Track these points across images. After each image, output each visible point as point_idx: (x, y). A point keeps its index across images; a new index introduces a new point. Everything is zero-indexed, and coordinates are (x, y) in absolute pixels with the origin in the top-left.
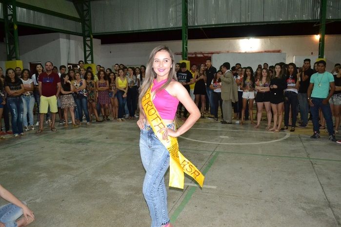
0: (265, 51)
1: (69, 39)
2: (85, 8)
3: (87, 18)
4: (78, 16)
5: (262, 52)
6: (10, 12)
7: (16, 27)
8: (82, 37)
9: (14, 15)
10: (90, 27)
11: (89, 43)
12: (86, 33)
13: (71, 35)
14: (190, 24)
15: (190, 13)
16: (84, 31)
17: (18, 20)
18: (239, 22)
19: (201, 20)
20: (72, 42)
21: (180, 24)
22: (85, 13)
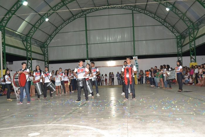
0: (117, 66)
2: (46, 50)
4: (43, 53)
5: (116, 66)
7: (32, 59)
10: (48, 58)
11: (47, 64)
12: (46, 60)
14: (89, 57)
15: (89, 53)
17: (32, 57)
18: (107, 56)
19: (93, 55)
21: (86, 57)
22: (45, 52)
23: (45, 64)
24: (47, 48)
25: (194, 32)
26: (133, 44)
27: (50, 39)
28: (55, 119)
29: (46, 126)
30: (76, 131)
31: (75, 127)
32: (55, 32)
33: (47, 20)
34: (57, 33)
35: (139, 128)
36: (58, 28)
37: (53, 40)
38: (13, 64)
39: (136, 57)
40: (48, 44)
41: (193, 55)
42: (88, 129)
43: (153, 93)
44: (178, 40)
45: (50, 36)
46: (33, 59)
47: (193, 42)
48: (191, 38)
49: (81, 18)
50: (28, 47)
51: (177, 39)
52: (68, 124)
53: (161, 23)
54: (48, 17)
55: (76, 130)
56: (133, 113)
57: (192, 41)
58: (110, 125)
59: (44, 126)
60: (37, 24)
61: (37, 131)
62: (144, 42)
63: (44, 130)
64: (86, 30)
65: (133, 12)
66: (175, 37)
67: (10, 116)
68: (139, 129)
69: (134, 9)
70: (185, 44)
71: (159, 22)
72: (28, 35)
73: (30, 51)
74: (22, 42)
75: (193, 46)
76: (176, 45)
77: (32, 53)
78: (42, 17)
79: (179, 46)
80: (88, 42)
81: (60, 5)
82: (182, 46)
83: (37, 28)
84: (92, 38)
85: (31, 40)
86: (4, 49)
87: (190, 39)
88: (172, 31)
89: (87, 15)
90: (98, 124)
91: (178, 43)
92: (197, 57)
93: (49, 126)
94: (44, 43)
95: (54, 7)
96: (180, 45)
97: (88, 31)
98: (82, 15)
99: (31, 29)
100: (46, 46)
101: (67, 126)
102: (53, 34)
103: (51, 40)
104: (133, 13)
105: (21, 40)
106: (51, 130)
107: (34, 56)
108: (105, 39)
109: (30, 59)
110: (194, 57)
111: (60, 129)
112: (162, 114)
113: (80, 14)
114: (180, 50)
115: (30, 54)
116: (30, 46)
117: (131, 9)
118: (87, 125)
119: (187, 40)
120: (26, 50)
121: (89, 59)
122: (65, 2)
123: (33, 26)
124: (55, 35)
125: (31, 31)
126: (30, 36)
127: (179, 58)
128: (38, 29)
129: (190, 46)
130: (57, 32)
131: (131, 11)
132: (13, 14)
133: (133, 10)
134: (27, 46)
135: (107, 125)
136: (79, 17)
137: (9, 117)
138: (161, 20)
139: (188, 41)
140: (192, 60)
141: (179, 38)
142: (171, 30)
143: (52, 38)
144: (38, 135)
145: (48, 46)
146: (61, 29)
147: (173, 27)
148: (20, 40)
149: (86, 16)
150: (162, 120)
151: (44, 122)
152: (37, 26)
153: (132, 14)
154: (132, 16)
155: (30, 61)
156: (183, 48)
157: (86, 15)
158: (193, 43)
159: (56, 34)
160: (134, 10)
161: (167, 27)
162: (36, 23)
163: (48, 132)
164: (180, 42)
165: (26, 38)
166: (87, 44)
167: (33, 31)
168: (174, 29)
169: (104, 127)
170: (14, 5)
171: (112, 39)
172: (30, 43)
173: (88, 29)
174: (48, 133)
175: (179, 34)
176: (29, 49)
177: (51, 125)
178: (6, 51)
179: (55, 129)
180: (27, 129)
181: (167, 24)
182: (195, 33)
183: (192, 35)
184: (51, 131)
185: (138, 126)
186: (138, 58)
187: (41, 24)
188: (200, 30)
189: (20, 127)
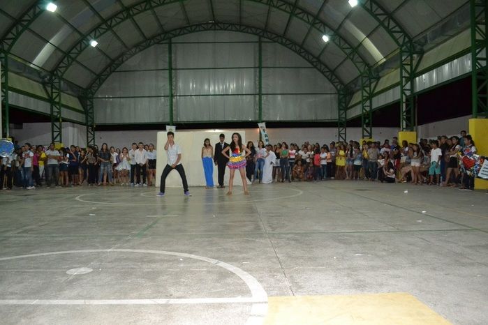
1: (74, 127)
2: (89, 103)
3: (90, 111)
4: (81, 109)
6: (55, 109)
7: (61, 120)
8: (86, 127)
9: (59, 113)
10: (93, 119)
11: (90, 130)
12: (89, 123)
13: (75, 125)
14: (175, 120)
15: (174, 112)
16: (87, 121)
17: (62, 116)
18: (208, 120)
19: (183, 118)
20: (76, 129)
21: (168, 120)
22: (89, 107)
23: (88, 131)
24: (91, 100)
25: (370, 84)
26: (257, 99)
27: (97, 81)
28: (119, 238)
29: (104, 253)
30: (171, 263)
31: (166, 256)
32: (108, 70)
33: (94, 44)
34: (114, 71)
35: (302, 258)
36: (116, 62)
37: (104, 86)
38: (21, 128)
39: (263, 125)
40: (94, 91)
41: (368, 125)
42: (197, 261)
43: (300, 191)
44: (341, 96)
45: (99, 76)
46: (65, 120)
47: (369, 101)
48: (365, 94)
49: (160, 45)
50: (54, 95)
51: (339, 94)
52: (148, 249)
53: (311, 62)
54: (95, 39)
55: (170, 261)
56: (277, 228)
57: (366, 100)
58: (241, 252)
59: (99, 253)
60: (74, 51)
61: (85, 263)
62: (279, 97)
63: (101, 261)
64: (171, 69)
65: (260, 38)
66: (334, 91)
67: (20, 231)
68: (302, 261)
69: (264, 34)
70: (353, 104)
71: (308, 60)
72: (55, 73)
73: (58, 103)
74: (41, 85)
75: (368, 109)
76: (335, 106)
77: (62, 108)
78: (84, 38)
79: (341, 108)
80: (173, 91)
81: (121, 16)
82: (346, 109)
83: (73, 59)
84: (180, 84)
85: (60, 83)
86: (5, 97)
87: (363, 96)
88: (330, 80)
89: (174, 40)
90: (214, 248)
91: (340, 103)
92: (373, 129)
93: (110, 252)
94: (87, 89)
95: (108, 20)
96: (344, 105)
97: (173, 71)
98: (164, 40)
99: (61, 61)
100: (90, 95)
101: (149, 253)
102: (105, 73)
103: (101, 84)
104: (260, 42)
105: (41, 80)
106: (116, 260)
107: (65, 113)
108: (206, 87)
109: (57, 120)
110: (368, 129)
111: (135, 260)
112: (334, 229)
113: (159, 38)
114: (343, 116)
115: (57, 110)
116: (59, 95)
117: (257, 34)
118: (191, 252)
119: (357, 97)
120: (50, 100)
121: (173, 125)
122: (131, 12)
123: (65, 56)
124: (108, 76)
125: (62, 65)
126: (60, 74)
127: (341, 129)
128: (74, 63)
129: (363, 108)
130: (113, 69)
131: (256, 38)
132: (26, 28)
133: (260, 37)
134: (52, 92)
135: (232, 251)
136: (158, 43)
137: (18, 233)
138: (311, 57)
139: (360, 99)
140: (366, 134)
141: (341, 92)
142: (330, 77)
143: (103, 81)
144: (88, 273)
145: (93, 94)
146: (120, 65)
147: (333, 72)
148: (37, 82)
149: (171, 41)
150: (340, 241)
151: (98, 245)
152: (73, 56)
153: (257, 44)
154: (257, 49)
155: (57, 124)
156: (349, 112)
157: (170, 39)
158: (368, 103)
159: (111, 72)
160: (263, 36)
161: (323, 73)
162: (72, 50)
163: (109, 265)
164: (344, 100)
165: (49, 76)
166: (172, 96)
167: (64, 65)
168: (334, 77)
169: (228, 255)
170: (28, 10)
171: (219, 88)
172: (58, 87)
173: (173, 67)
174: (110, 269)
175: (343, 86)
176: (57, 100)
177: (113, 251)
178: (10, 102)
179: (125, 259)
180: (63, 259)
181: (323, 67)
182: (373, 85)
183: (367, 89)
184: (117, 264)
185: (298, 253)
186: (267, 127)
187: (81, 51)
188: (381, 80)
189: (45, 254)
